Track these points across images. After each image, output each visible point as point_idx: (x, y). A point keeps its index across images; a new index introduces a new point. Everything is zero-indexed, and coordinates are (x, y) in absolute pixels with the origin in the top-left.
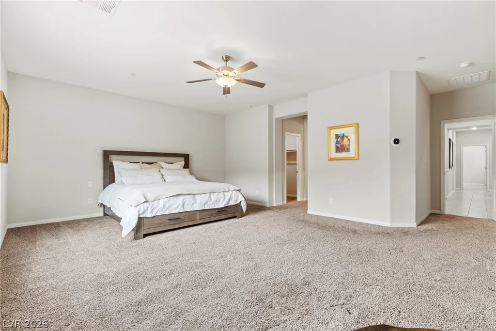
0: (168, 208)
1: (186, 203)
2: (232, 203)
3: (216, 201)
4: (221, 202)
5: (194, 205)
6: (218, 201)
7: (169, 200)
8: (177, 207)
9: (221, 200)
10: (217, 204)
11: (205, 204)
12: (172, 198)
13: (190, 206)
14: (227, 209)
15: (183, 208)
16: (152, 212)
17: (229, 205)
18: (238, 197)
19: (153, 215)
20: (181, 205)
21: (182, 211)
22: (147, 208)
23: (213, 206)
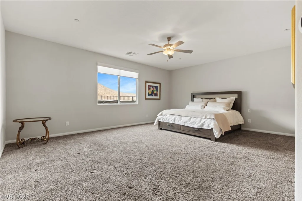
0: (168, 120)
1: (176, 120)
2: (205, 127)
3: (193, 122)
4: (196, 124)
5: (179, 122)
6: (194, 123)
7: (169, 116)
8: (172, 120)
9: (197, 123)
10: (193, 125)
11: (185, 123)
12: (171, 116)
13: (177, 121)
14: (202, 131)
15: (174, 121)
16: (163, 119)
17: (203, 128)
18: (210, 124)
19: (163, 121)
20: (173, 120)
21: (173, 123)
22: (161, 118)
23: (190, 125)
